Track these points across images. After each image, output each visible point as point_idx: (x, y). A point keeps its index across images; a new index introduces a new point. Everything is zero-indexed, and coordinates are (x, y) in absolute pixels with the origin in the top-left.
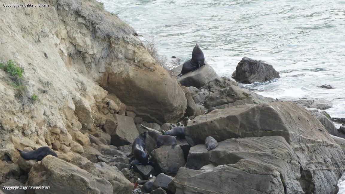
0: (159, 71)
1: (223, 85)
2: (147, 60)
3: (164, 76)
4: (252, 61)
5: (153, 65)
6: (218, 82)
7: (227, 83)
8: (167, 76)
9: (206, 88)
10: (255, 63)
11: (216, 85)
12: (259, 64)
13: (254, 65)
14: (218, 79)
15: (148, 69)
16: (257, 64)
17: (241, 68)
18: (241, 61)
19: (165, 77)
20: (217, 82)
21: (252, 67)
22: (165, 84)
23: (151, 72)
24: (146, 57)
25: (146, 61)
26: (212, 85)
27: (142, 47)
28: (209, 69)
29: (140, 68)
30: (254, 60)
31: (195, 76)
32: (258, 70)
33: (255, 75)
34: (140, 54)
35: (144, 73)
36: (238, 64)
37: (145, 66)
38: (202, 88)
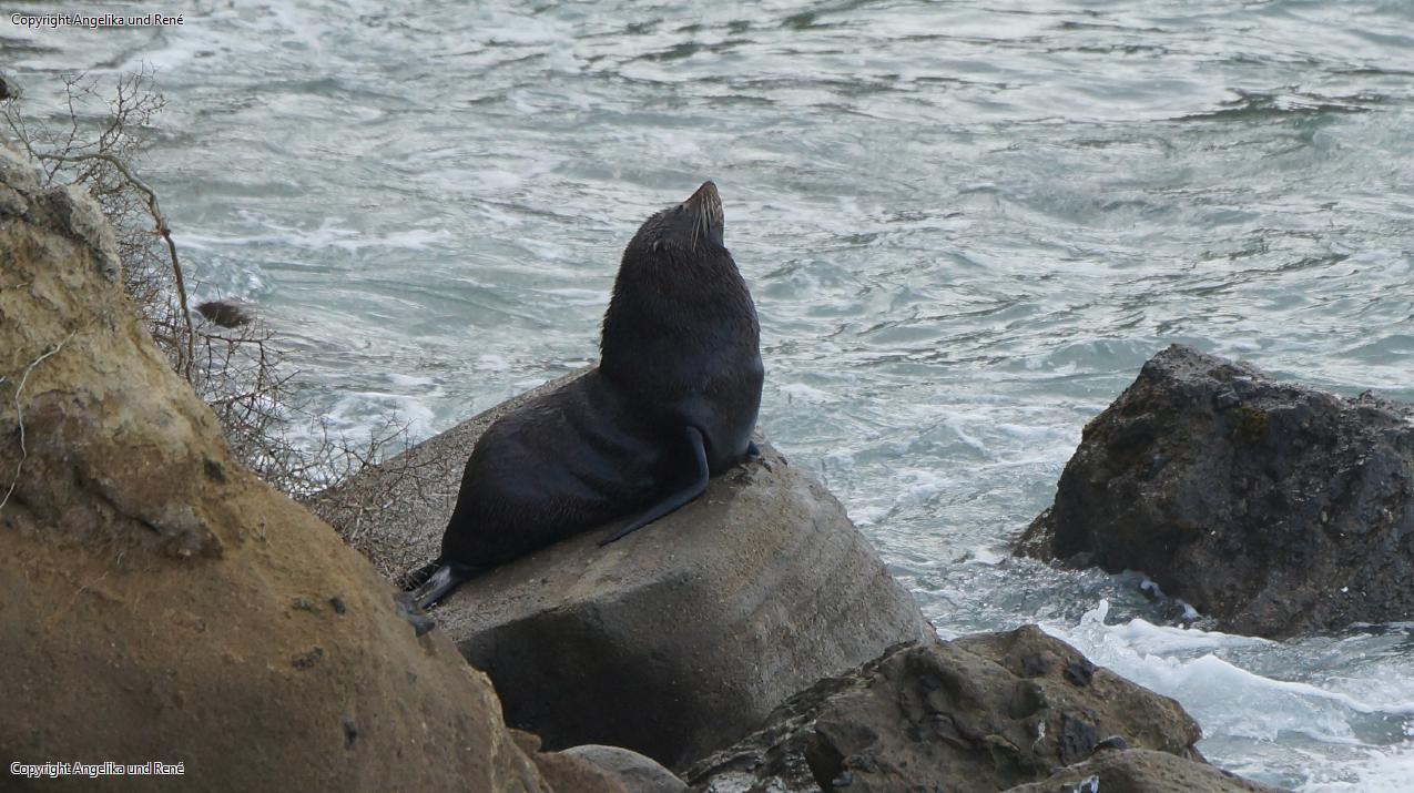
0: (266, 562)
1: (1012, 738)
2: (126, 415)
3: (342, 624)
4: (1269, 406)
5: (202, 482)
6: (938, 700)
7: (1053, 712)
8: (374, 633)
9: (776, 768)
10: (1310, 437)
11: (914, 734)
12: (1367, 443)
13: (1298, 451)
14: (943, 657)
15: (137, 532)
16: (1332, 442)
17: (1130, 494)
18: (1129, 404)
19: (353, 642)
20: (923, 696)
21: (1266, 486)
22: (351, 735)
23: (171, 579)
24: (114, 384)
25: (109, 425)
26: (867, 736)
27: (56, 246)
28: (802, 513)
29: (36, 516)
30: (1293, 394)
31: (627, 600)
32: (1351, 525)
33: (1306, 590)
34: (41, 332)
35: (85, 583)
36: (1087, 434)
37: (103, 496)
38: (716, 759)
